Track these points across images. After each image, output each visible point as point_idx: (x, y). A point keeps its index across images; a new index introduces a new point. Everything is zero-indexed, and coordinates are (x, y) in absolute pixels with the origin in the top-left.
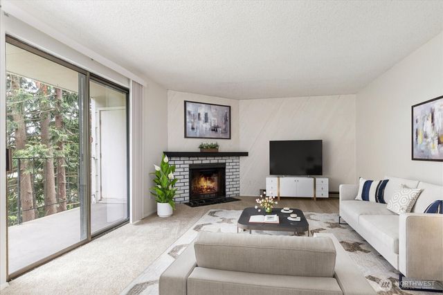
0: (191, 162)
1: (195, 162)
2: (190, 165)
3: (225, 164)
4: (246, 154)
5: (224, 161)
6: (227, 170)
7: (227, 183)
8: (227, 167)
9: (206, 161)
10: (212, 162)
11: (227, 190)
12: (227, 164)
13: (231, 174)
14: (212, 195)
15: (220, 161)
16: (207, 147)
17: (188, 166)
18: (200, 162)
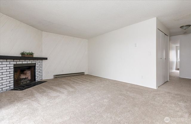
0: (15, 63)
1: (18, 63)
2: (14, 65)
3: (35, 63)
4: (46, 59)
5: (35, 62)
6: (36, 67)
7: (36, 74)
8: (36, 66)
9: (25, 62)
10: (28, 62)
11: (36, 78)
12: (37, 64)
13: (38, 69)
14: (27, 82)
15: (33, 62)
16: (27, 54)
17: (13, 65)
18: (21, 63)
